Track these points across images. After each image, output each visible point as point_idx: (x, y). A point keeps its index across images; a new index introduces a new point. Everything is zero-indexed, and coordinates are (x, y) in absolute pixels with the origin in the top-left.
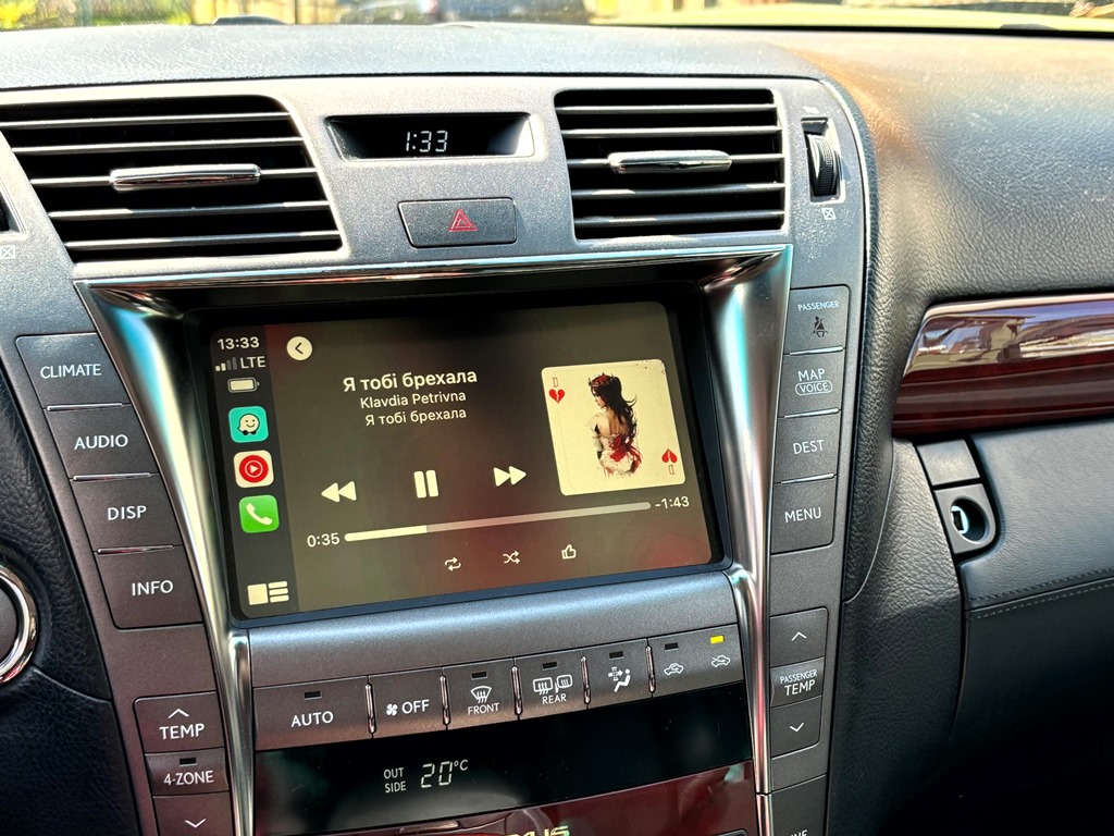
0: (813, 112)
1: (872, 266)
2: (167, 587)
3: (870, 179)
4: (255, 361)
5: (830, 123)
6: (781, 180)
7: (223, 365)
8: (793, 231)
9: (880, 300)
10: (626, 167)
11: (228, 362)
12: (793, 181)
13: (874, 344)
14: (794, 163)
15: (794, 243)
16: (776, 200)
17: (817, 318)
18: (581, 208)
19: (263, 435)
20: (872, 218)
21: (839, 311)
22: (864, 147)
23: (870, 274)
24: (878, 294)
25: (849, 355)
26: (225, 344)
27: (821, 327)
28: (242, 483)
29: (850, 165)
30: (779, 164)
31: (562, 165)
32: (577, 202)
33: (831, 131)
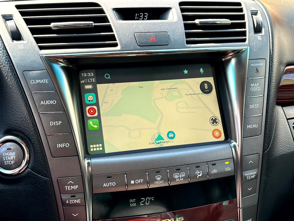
0: (254, 9)
1: (272, 53)
2: (67, 145)
3: (271, 28)
4: (92, 80)
5: (259, 12)
6: (245, 28)
7: (83, 81)
8: (249, 43)
9: (275, 63)
10: (200, 23)
11: (85, 80)
12: (249, 28)
13: (273, 76)
14: (249, 23)
15: (249, 46)
16: (244, 34)
17: (257, 68)
18: (188, 35)
19: (94, 102)
20: (272, 39)
21: (263, 66)
22: (269, 19)
23: (272, 56)
24: (274, 62)
25: (266, 79)
26: (84, 75)
27: (258, 71)
28: (89, 115)
29: (265, 24)
30: (244, 23)
31: (182, 23)
32: (186, 33)
33: (259, 14)
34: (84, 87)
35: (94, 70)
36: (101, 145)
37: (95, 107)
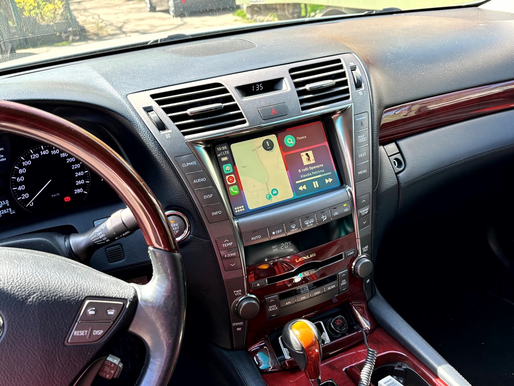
0: (352, 64)
1: (373, 106)
2: (220, 212)
4: (226, 152)
5: (357, 67)
6: (347, 85)
7: (219, 155)
8: (353, 99)
9: (375, 114)
10: (310, 88)
11: (220, 153)
12: (351, 85)
13: (375, 126)
14: (350, 80)
15: (353, 102)
16: (347, 91)
17: (361, 122)
18: (302, 102)
19: (231, 171)
20: (371, 93)
21: (366, 119)
23: (372, 108)
25: (369, 130)
26: (219, 149)
27: (362, 124)
28: (229, 183)
29: (364, 78)
30: (346, 81)
31: (295, 90)
32: (300, 100)
33: (358, 69)
34: (221, 160)
35: (227, 144)
36: (243, 207)
37: (233, 176)
